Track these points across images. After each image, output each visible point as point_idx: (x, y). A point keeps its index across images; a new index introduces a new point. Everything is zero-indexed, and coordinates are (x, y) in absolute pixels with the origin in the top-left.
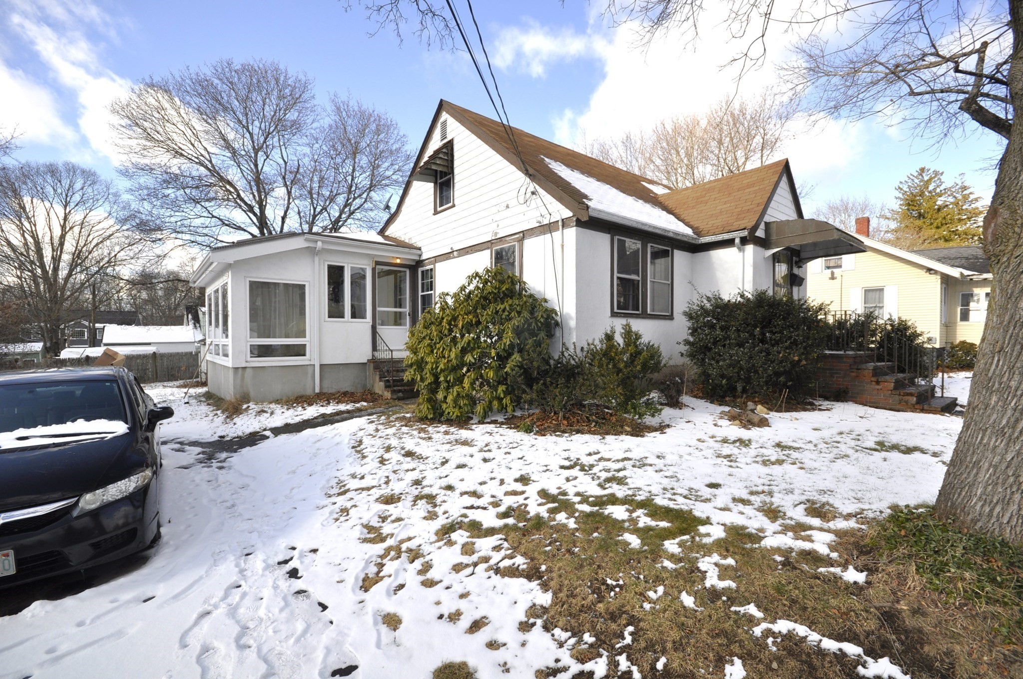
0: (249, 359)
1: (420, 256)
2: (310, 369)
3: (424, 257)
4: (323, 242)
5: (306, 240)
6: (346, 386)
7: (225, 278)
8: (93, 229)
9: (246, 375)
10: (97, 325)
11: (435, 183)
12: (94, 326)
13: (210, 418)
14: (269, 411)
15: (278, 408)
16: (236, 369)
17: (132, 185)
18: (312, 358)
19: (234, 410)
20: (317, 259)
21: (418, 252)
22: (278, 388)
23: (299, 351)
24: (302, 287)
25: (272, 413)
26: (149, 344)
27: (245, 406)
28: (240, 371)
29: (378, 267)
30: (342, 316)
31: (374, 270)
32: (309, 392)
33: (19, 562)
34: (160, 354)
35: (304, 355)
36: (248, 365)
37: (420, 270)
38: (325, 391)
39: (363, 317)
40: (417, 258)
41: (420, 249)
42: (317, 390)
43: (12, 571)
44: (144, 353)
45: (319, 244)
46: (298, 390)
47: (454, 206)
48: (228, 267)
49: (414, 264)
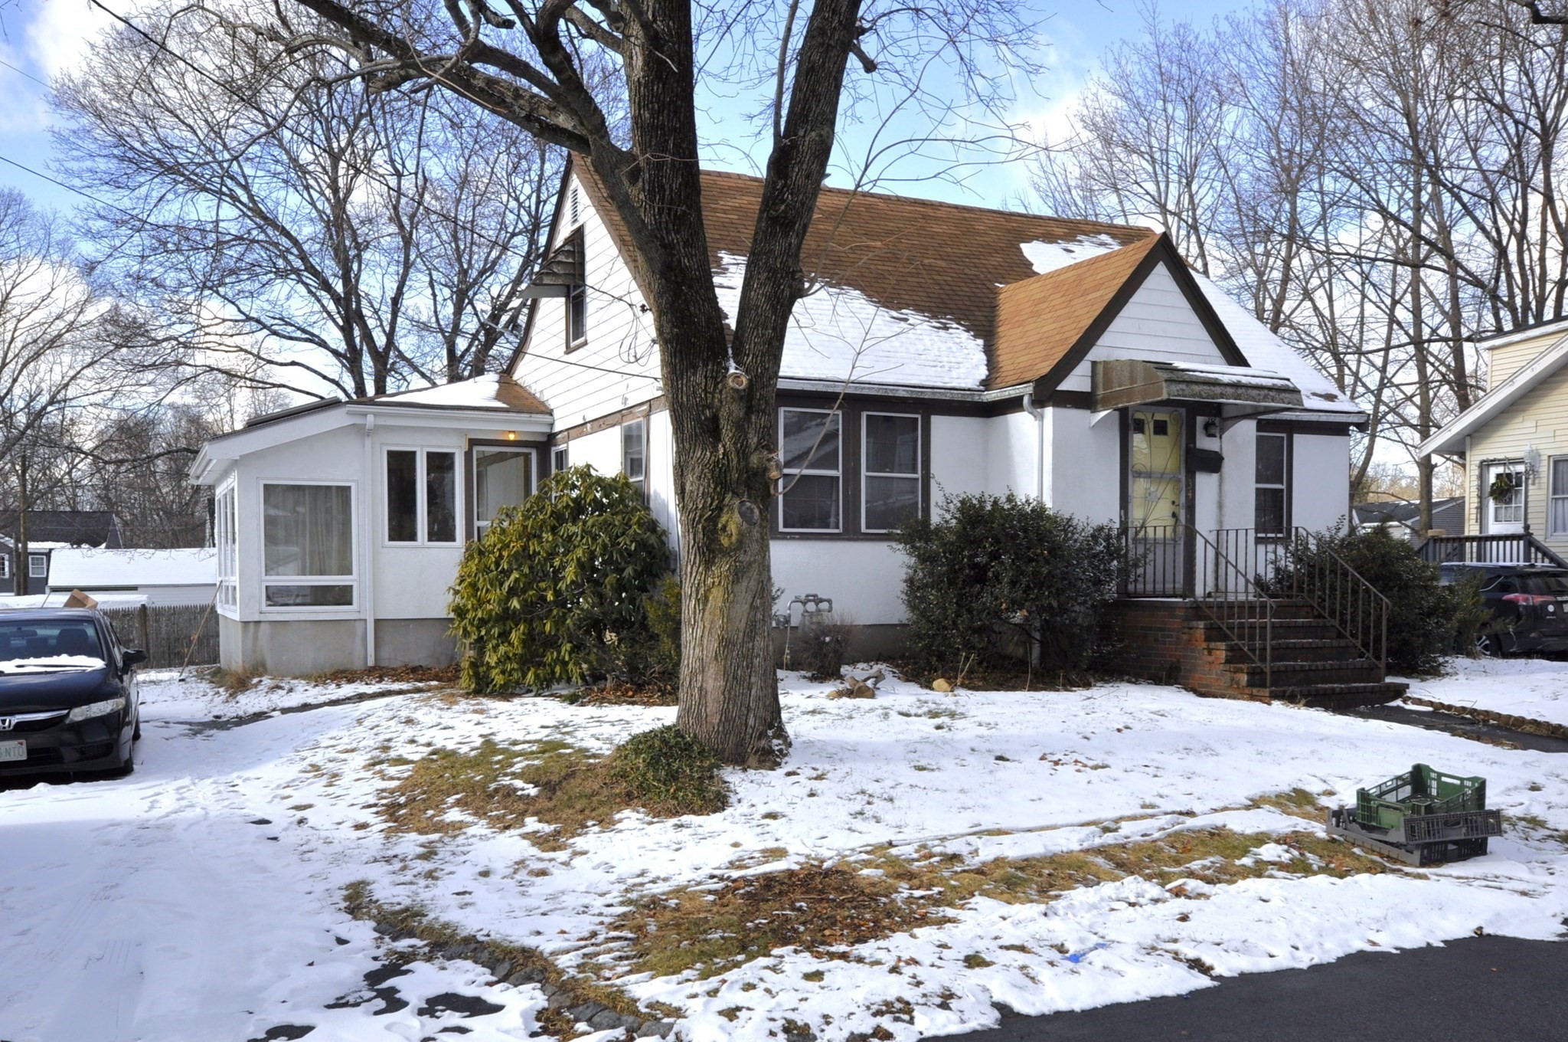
0: (265, 608)
1: (552, 425)
2: (359, 627)
3: (557, 428)
4: (376, 415)
5: (349, 413)
6: (419, 658)
7: (230, 480)
8: (20, 325)
9: (260, 634)
10: (33, 546)
11: (567, 296)
12: (25, 547)
13: (209, 697)
14: (287, 687)
15: (300, 685)
16: (246, 623)
17: (97, 250)
18: (362, 609)
19: (240, 684)
20: (368, 442)
21: (547, 418)
22: (309, 656)
23: (342, 596)
24: (344, 492)
25: (291, 690)
26: (133, 588)
27: (255, 681)
28: (252, 627)
29: (476, 449)
30: (412, 537)
31: (468, 455)
32: (358, 665)
33: (30, 751)
34: (154, 609)
35: (350, 603)
36: (262, 618)
37: (554, 450)
38: (385, 664)
39: (450, 537)
40: (547, 430)
41: (550, 413)
42: (371, 662)
43: (24, 757)
44: (125, 606)
45: (370, 418)
46: (340, 661)
47: (585, 343)
48: (234, 464)
49: (544, 439)
